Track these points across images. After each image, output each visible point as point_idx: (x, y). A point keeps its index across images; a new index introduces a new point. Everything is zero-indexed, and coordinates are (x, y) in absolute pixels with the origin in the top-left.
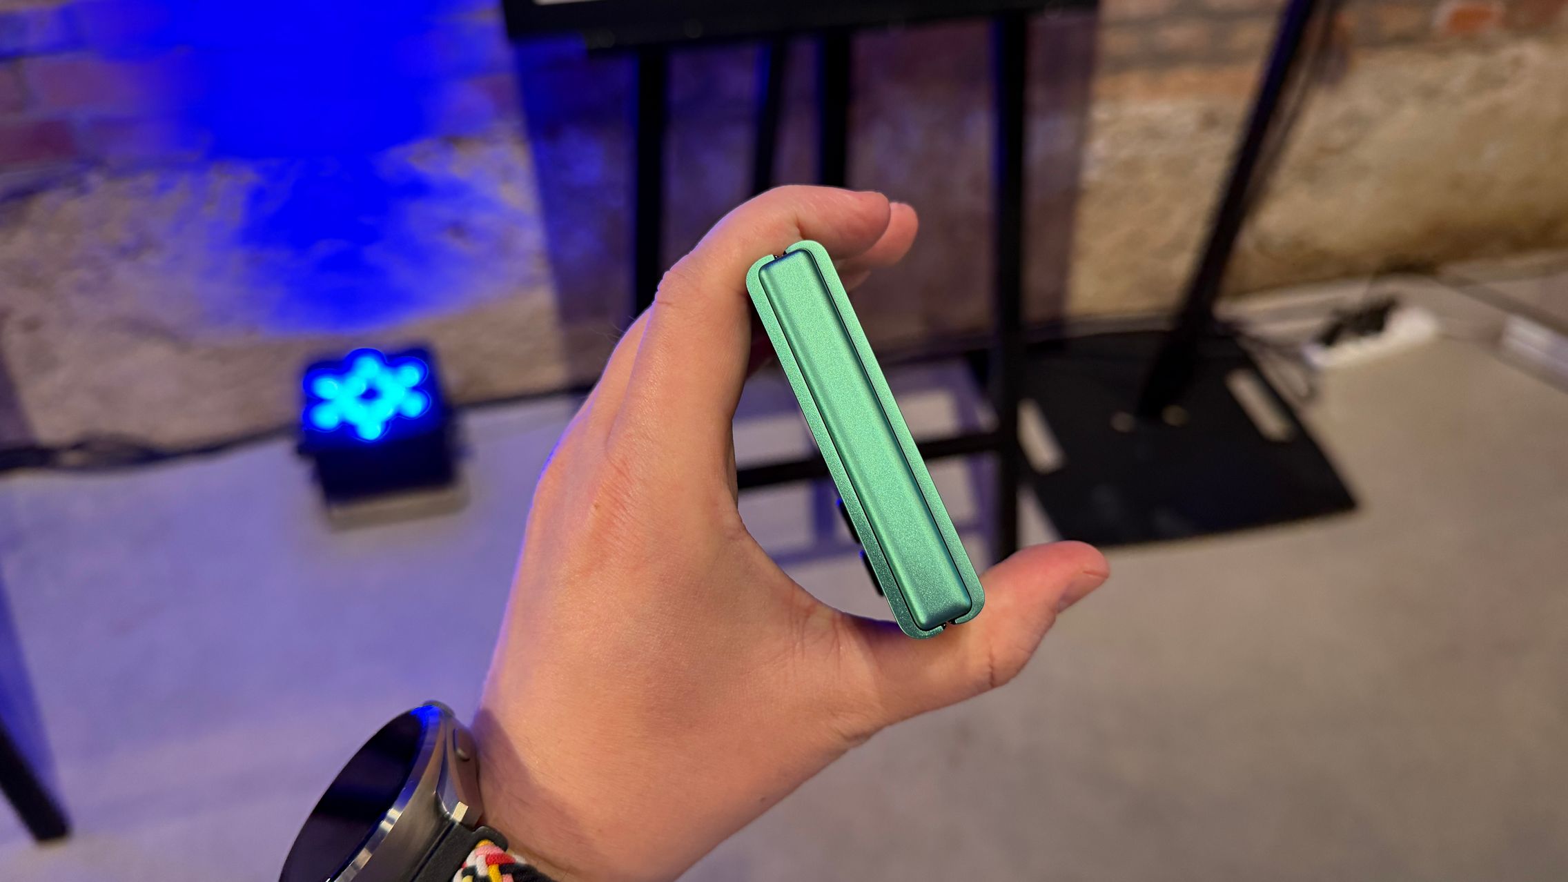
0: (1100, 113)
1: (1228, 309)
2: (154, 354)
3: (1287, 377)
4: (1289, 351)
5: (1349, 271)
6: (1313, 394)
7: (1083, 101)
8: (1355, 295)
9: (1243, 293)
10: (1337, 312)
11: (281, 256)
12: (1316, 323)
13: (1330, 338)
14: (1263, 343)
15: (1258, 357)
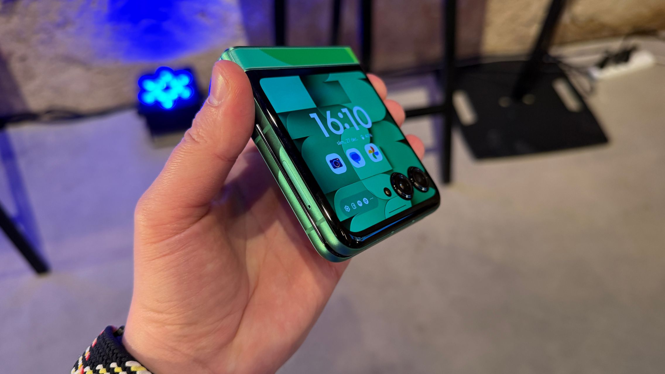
1: (555, 51)
3: (582, 83)
4: (583, 71)
5: (614, 34)
6: (592, 90)
8: (616, 45)
9: (563, 43)
10: (607, 52)
11: (126, 26)
12: (597, 57)
13: (602, 65)
14: (570, 67)
15: (568, 73)
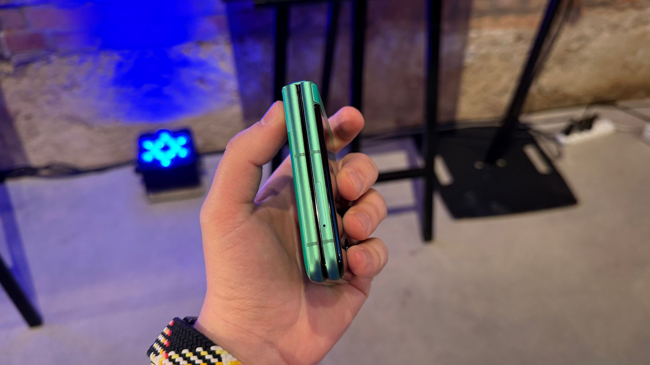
0: (473, 34)
1: (524, 119)
2: (78, 130)
3: (549, 147)
4: (551, 137)
5: (577, 103)
6: (560, 155)
7: (466, 29)
8: (579, 113)
9: (531, 112)
10: (572, 120)
11: (130, 90)
12: (563, 125)
13: (568, 131)
14: (539, 133)
15: (537, 138)
